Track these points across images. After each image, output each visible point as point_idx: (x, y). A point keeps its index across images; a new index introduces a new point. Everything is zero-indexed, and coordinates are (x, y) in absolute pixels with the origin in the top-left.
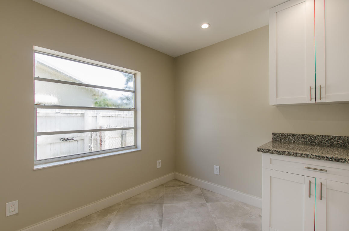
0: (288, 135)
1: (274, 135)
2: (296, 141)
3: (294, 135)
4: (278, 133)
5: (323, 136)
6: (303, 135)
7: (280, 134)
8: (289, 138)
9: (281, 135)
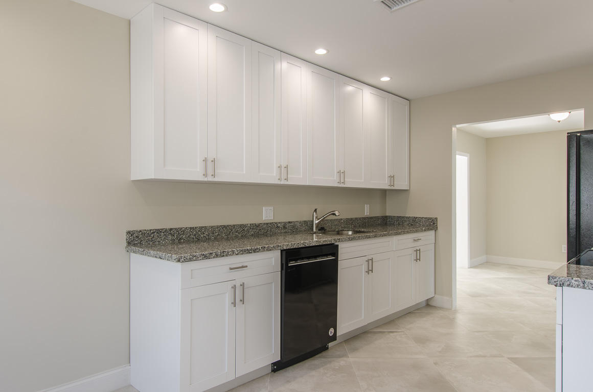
0: (152, 232)
1: (130, 235)
2: (161, 241)
3: (159, 231)
4: (137, 231)
5: (191, 228)
6: (171, 229)
7: (140, 231)
8: (153, 237)
9: (142, 234)
